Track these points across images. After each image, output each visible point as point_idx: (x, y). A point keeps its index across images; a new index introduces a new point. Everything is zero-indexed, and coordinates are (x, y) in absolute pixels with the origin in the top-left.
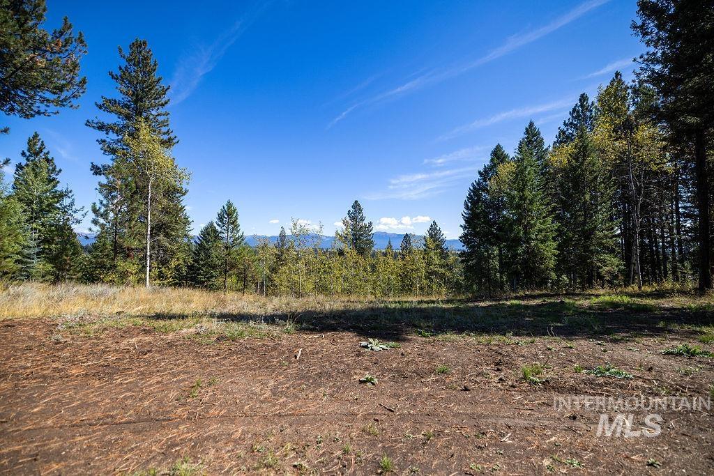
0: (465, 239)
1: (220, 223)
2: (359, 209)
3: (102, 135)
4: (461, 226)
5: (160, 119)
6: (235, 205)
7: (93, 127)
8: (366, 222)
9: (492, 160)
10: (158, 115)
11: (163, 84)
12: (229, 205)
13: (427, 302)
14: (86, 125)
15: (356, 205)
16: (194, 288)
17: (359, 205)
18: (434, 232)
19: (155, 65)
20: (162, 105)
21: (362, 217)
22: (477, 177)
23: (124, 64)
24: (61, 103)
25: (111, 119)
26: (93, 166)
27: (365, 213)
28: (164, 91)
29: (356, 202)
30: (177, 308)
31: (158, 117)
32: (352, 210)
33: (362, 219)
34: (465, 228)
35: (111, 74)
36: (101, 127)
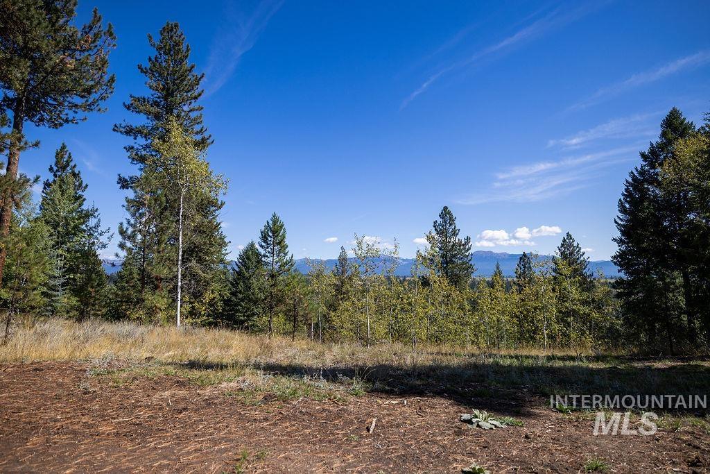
0: (622, 260)
1: (263, 244)
2: (450, 218)
3: (130, 141)
4: (615, 240)
5: (193, 115)
6: (282, 219)
7: (121, 132)
8: (461, 237)
9: (664, 134)
10: (191, 111)
11: (196, 72)
12: (275, 220)
13: (562, 359)
14: (114, 130)
15: (445, 213)
16: (233, 329)
17: (449, 213)
18: (569, 250)
19: (188, 51)
20: (195, 98)
21: (454, 230)
22: (639, 162)
23: (153, 53)
24: (89, 107)
25: (140, 121)
26: (120, 179)
27: (458, 224)
28: (198, 80)
29: (445, 208)
30: (213, 355)
31: (191, 114)
32: (440, 220)
33: (455, 233)
34: (620, 242)
35: (140, 67)
36: (130, 131)
